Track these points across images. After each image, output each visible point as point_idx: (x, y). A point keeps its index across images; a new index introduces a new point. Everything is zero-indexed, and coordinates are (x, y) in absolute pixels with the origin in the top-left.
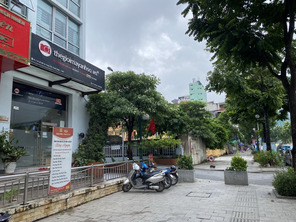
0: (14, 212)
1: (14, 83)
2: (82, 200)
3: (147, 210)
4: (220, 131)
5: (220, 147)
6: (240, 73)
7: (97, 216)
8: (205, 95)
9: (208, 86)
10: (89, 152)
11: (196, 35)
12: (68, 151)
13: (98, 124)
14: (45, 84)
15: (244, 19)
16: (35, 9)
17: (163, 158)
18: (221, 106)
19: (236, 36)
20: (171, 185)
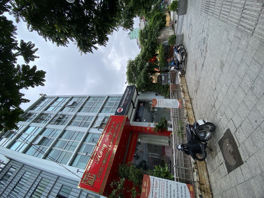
0: (188, 122)
1: (134, 121)
2: (187, 94)
3: (195, 62)
4: (156, 18)
5: (165, 17)
6: (122, 10)
7: (195, 87)
8: (136, 29)
9: (131, 29)
10: (164, 91)
11: (106, 41)
12: (163, 101)
13: (151, 88)
14: (134, 110)
15: (94, 13)
16: (105, 114)
17: (170, 53)
18: (141, 19)
19: (103, 18)
20: (184, 48)
